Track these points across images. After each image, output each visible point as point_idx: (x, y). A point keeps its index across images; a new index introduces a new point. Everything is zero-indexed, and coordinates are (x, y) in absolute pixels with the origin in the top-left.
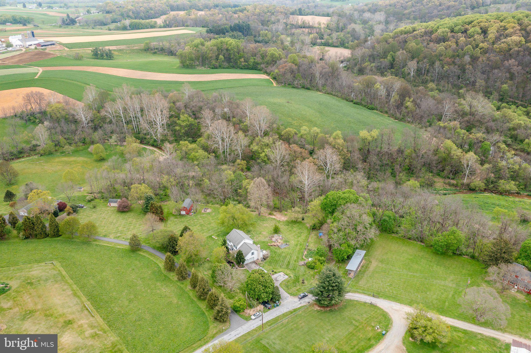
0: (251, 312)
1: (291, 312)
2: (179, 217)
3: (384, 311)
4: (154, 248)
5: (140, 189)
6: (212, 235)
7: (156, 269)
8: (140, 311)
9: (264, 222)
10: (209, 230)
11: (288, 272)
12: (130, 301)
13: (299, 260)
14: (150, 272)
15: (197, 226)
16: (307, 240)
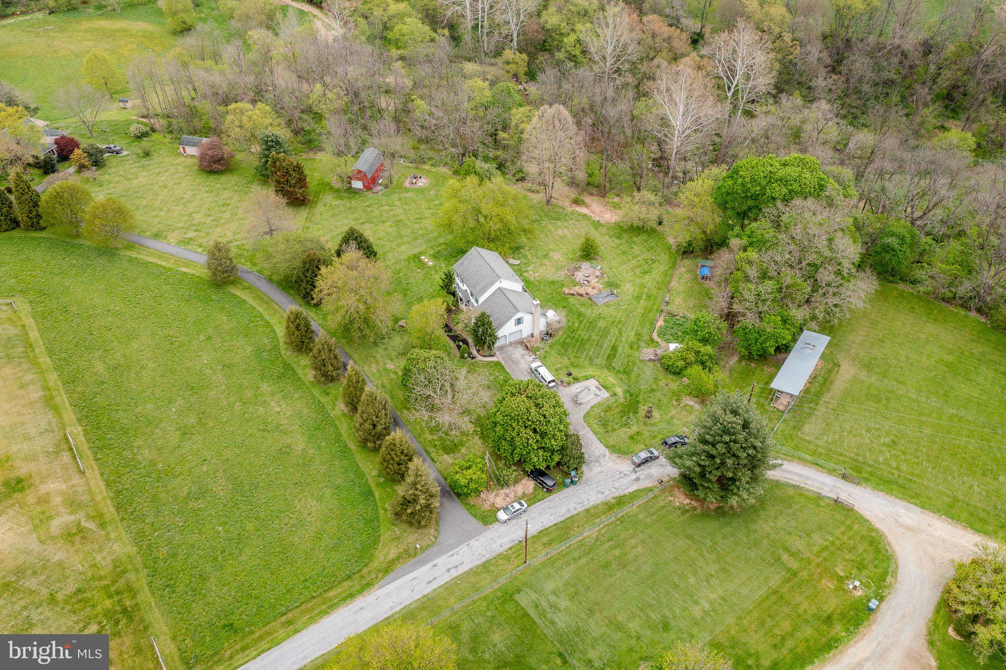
0: (497, 498)
1: (609, 507)
2: (346, 195)
3: (872, 529)
4: (270, 280)
5: (250, 117)
6: (421, 253)
7: (266, 341)
8: (205, 468)
9: (559, 223)
10: (416, 239)
11: (611, 379)
12: (184, 434)
13: (642, 344)
14: (249, 349)
15: (388, 224)
16: (665, 285)
